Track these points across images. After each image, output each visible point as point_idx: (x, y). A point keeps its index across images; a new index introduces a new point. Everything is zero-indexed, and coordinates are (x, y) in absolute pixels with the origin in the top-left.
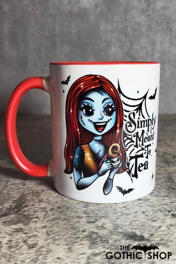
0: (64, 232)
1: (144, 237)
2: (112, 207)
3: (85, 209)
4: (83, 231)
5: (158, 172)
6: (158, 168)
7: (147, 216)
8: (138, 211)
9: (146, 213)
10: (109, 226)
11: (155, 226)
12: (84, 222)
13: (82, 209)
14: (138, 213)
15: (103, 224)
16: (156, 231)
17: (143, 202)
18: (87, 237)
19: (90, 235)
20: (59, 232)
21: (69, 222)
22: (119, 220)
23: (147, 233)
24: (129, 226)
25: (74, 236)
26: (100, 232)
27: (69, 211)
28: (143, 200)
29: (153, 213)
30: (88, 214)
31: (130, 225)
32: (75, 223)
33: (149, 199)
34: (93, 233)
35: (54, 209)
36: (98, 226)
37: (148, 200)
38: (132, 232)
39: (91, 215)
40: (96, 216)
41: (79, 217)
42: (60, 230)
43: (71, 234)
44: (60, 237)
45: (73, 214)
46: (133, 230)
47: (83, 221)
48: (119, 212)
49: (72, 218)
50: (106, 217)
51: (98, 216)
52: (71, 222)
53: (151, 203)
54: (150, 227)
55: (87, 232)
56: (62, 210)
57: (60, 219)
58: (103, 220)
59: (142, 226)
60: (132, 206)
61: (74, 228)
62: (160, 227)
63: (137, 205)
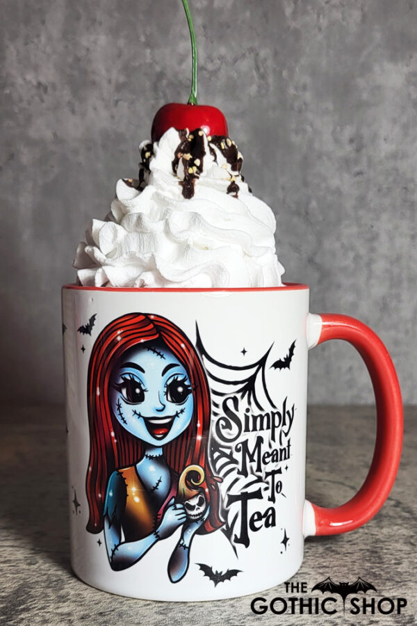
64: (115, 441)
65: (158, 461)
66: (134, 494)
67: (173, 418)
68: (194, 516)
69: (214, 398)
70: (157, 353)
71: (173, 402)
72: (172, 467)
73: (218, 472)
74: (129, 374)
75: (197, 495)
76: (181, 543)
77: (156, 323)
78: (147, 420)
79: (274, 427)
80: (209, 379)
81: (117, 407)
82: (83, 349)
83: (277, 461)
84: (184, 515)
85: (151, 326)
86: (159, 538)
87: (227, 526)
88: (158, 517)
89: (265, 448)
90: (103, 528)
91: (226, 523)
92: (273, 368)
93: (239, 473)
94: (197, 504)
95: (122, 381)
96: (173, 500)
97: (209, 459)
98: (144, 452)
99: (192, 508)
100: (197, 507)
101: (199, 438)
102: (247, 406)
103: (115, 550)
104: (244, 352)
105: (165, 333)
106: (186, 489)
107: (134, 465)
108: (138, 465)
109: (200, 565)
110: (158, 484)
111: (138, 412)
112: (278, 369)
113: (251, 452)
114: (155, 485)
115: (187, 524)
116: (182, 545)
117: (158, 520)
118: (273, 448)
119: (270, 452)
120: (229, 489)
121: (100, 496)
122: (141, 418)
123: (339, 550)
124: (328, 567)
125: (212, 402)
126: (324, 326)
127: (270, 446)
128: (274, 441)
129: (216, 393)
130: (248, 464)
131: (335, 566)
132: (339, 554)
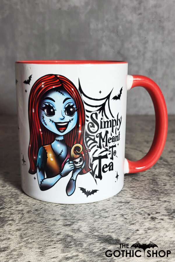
64: (42, 133)
65: (61, 142)
66: (50, 157)
67: (68, 122)
68: (78, 166)
69: (87, 113)
70: (61, 93)
71: (68, 115)
72: (68, 145)
73: (89, 147)
74: (48, 102)
75: (79, 157)
76: (72, 178)
77: (60, 79)
78: (56, 124)
79: (113, 126)
80: (85, 105)
81: (42, 118)
82: (26, 91)
83: (114, 141)
84: (73, 166)
85: (58, 80)
86: (62, 176)
87: (92, 171)
88: (62, 167)
89: (109, 136)
90: (36, 172)
91: (92, 169)
92: (113, 99)
93: (98, 147)
94: (79, 161)
95: (44, 106)
96: (68, 160)
97: (85, 141)
98: (55, 138)
99: (77, 163)
100: (79, 162)
101: (80, 132)
102: (102, 117)
103: (42, 181)
104: (100, 92)
105: (64, 83)
106: (74, 154)
107: (51, 144)
108: (52, 144)
109: (80, 188)
110: (61, 153)
111: (52, 120)
112: (115, 100)
113: (103, 138)
114: (60, 153)
115: (75, 170)
116: (72, 179)
117: (61, 169)
118: (113, 136)
119: (111, 138)
120: (93, 154)
121: (35, 157)
122: (54, 123)
123: (138, 179)
124: (134, 187)
125: (86, 115)
126: (134, 81)
127: (111, 135)
128: (113, 133)
129: (88, 111)
130: (102, 143)
131: (138, 187)
132: (138, 181)
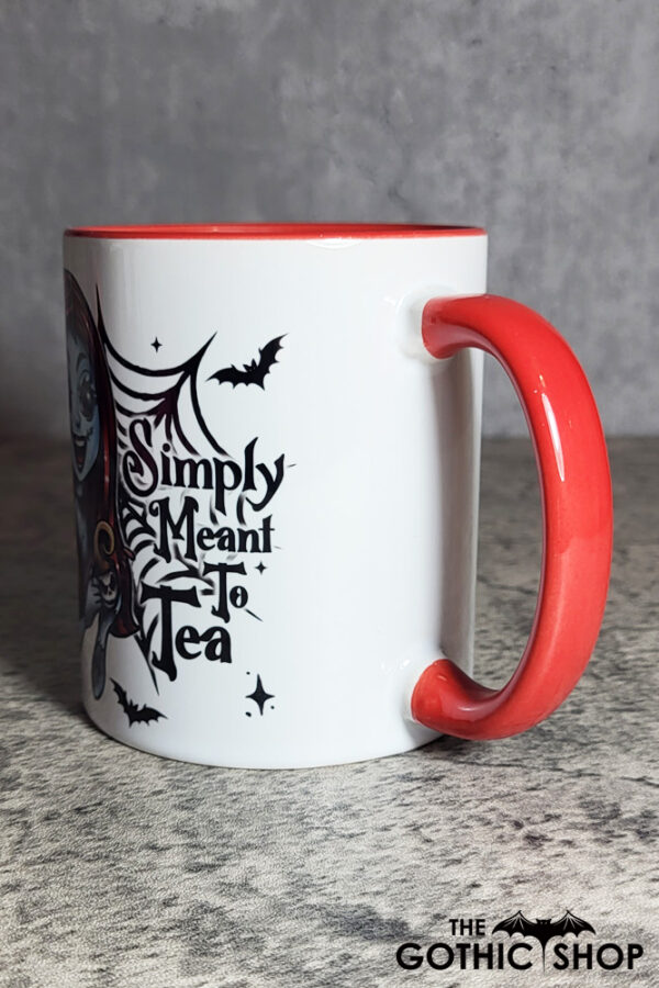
0: (88, 906)
1: (406, 924)
2: (294, 806)
3: (184, 815)
4: (167, 904)
5: (490, 669)
6: (494, 651)
7: (428, 841)
8: (394, 822)
9: (425, 832)
10: (271, 881)
11: (454, 884)
12: (172, 866)
13: (170, 817)
14: (395, 832)
15: (250, 876)
16: (458, 900)
17: (419, 788)
18: (179, 924)
19: (191, 919)
20: (68, 906)
21: (112, 868)
22: (313, 858)
23: (420, 908)
24: (351, 883)
25: (125, 924)
26: (233, 905)
27: (118, 822)
28: (417, 779)
29: (454, 830)
30: (193, 835)
31: (354, 879)
32: (136, 872)
33: (444, 776)
34: (206, 912)
35: (60, 815)
36: (227, 881)
37: (437, 779)
38: (359, 906)
39: (205, 839)
40: (223, 845)
41: (154, 848)
42: (72, 898)
43: (114, 915)
44: (70, 928)
45: (133, 836)
46: (366, 900)
47: (168, 864)
48: (318, 828)
49: (127, 852)
50: (263, 846)
51: (233, 842)
52: (120, 869)
53: (450, 793)
54: (437, 887)
55: (181, 908)
56: (88, 818)
57: (77, 855)
58: (251, 859)
59: (404, 881)
60: (373, 802)
61: (131, 891)
62: (475, 886)
63: (394, 799)
67: (86, 441)
68: (108, 602)
76: (99, 639)
84: (100, 598)
92: (216, 380)
97: (118, 517)
101: (106, 478)
109: (115, 683)
116: (99, 644)
